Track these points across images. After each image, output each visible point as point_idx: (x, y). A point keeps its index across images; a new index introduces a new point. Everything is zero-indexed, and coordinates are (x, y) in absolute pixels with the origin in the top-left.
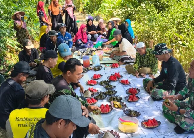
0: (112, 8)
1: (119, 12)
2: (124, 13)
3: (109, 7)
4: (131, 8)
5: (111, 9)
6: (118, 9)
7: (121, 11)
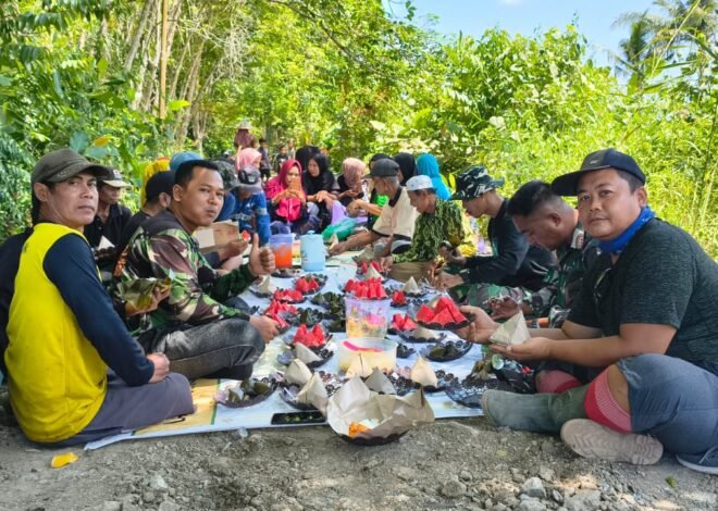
0: (399, 136)
1: (420, 147)
2: (438, 151)
3: (389, 132)
4: (460, 135)
5: (396, 140)
6: (419, 137)
7: (428, 144)
